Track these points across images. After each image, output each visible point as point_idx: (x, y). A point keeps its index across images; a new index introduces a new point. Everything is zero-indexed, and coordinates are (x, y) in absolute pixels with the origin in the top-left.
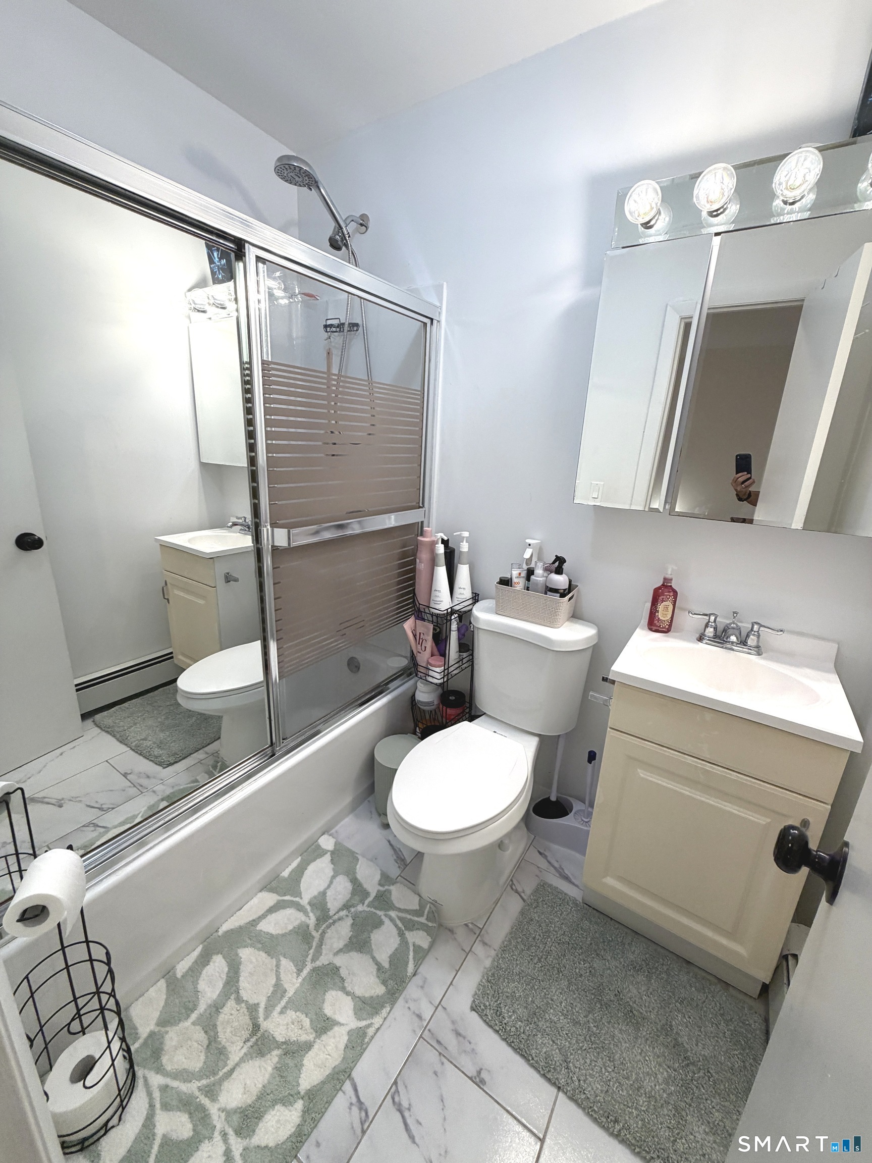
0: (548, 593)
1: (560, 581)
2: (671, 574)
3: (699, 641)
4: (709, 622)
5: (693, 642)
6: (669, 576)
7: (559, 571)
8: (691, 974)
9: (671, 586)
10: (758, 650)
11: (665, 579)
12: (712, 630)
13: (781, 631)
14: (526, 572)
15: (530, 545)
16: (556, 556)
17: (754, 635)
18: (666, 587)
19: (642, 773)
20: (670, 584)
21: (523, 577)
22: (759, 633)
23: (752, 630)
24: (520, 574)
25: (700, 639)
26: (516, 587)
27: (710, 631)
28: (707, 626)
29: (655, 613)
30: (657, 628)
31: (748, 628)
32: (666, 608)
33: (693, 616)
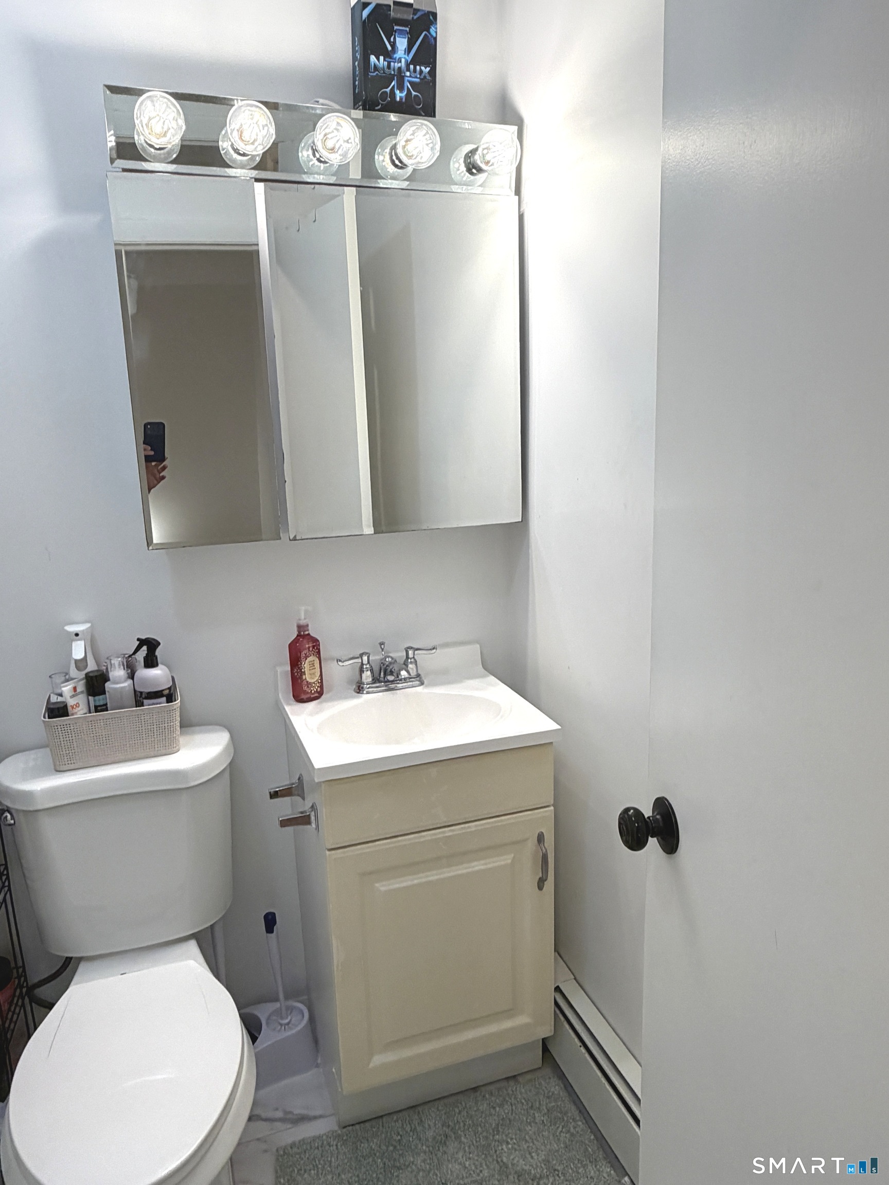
0: (146, 702)
1: (157, 675)
2: (305, 619)
3: (358, 693)
4: (362, 664)
5: (353, 697)
6: (302, 622)
7: (151, 662)
8: (487, 1096)
9: (309, 634)
10: (419, 679)
11: (300, 627)
12: (369, 673)
13: (434, 649)
14: (85, 681)
15: (77, 635)
16: (138, 639)
17: (411, 662)
18: (304, 636)
19: (383, 887)
20: (307, 633)
21: (82, 692)
22: (415, 660)
23: (407, 657)
24: (75, 689)
25: (360, 689)
26: (76, 713)
27: (367, 676)
28: (361, 671)
29: (301, 675)
30: (308, 696)
31: (403, 656)
32: (312, 664)
33: (344, 664)
